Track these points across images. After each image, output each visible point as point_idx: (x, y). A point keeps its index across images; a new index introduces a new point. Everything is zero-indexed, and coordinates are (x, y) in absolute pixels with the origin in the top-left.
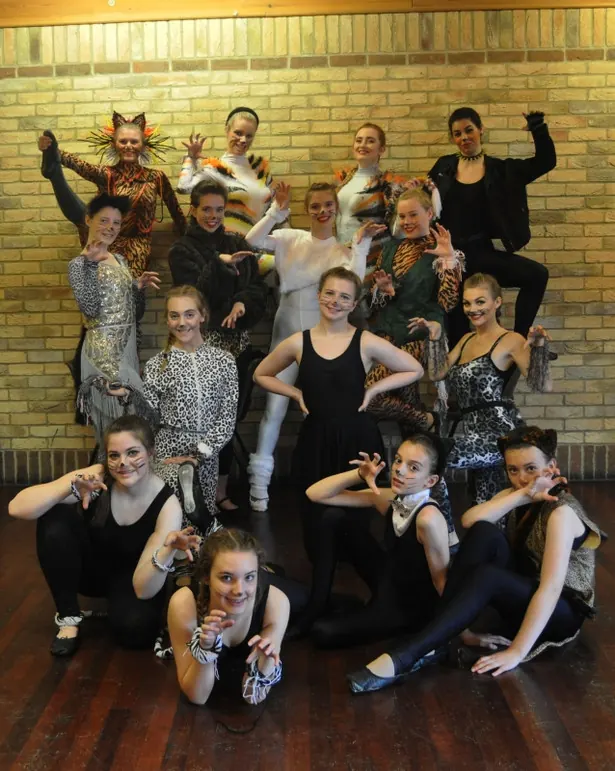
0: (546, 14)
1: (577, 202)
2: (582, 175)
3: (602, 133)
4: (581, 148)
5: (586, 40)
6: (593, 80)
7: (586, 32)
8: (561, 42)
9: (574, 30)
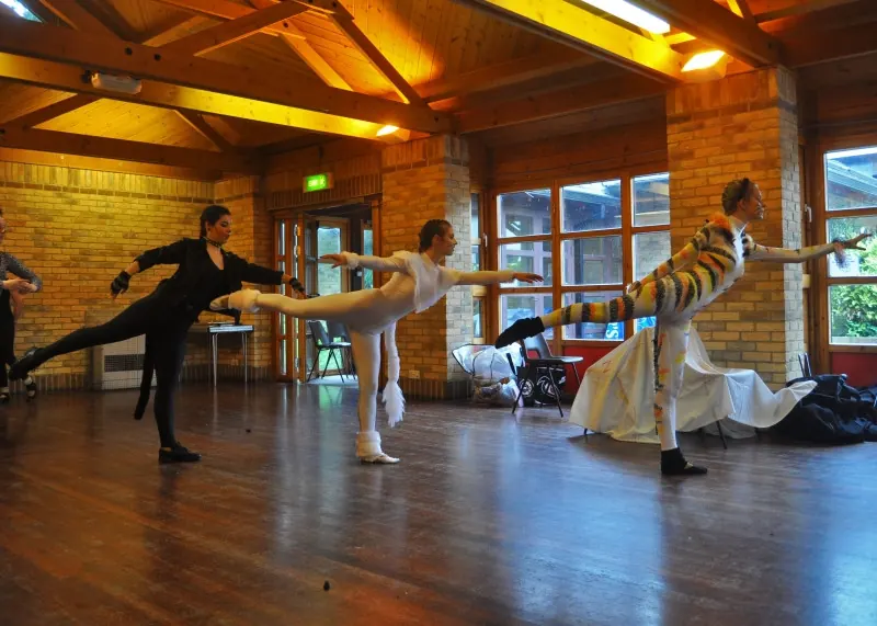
0: (15, 165)
1: (30, 256)
2: (32, 243)
3: (42, 224)
4: (30, 230)
5: (34, 179)
6: (35, 199)
7: (34, 176)
8: (22, 179)
9: (29, 174)
